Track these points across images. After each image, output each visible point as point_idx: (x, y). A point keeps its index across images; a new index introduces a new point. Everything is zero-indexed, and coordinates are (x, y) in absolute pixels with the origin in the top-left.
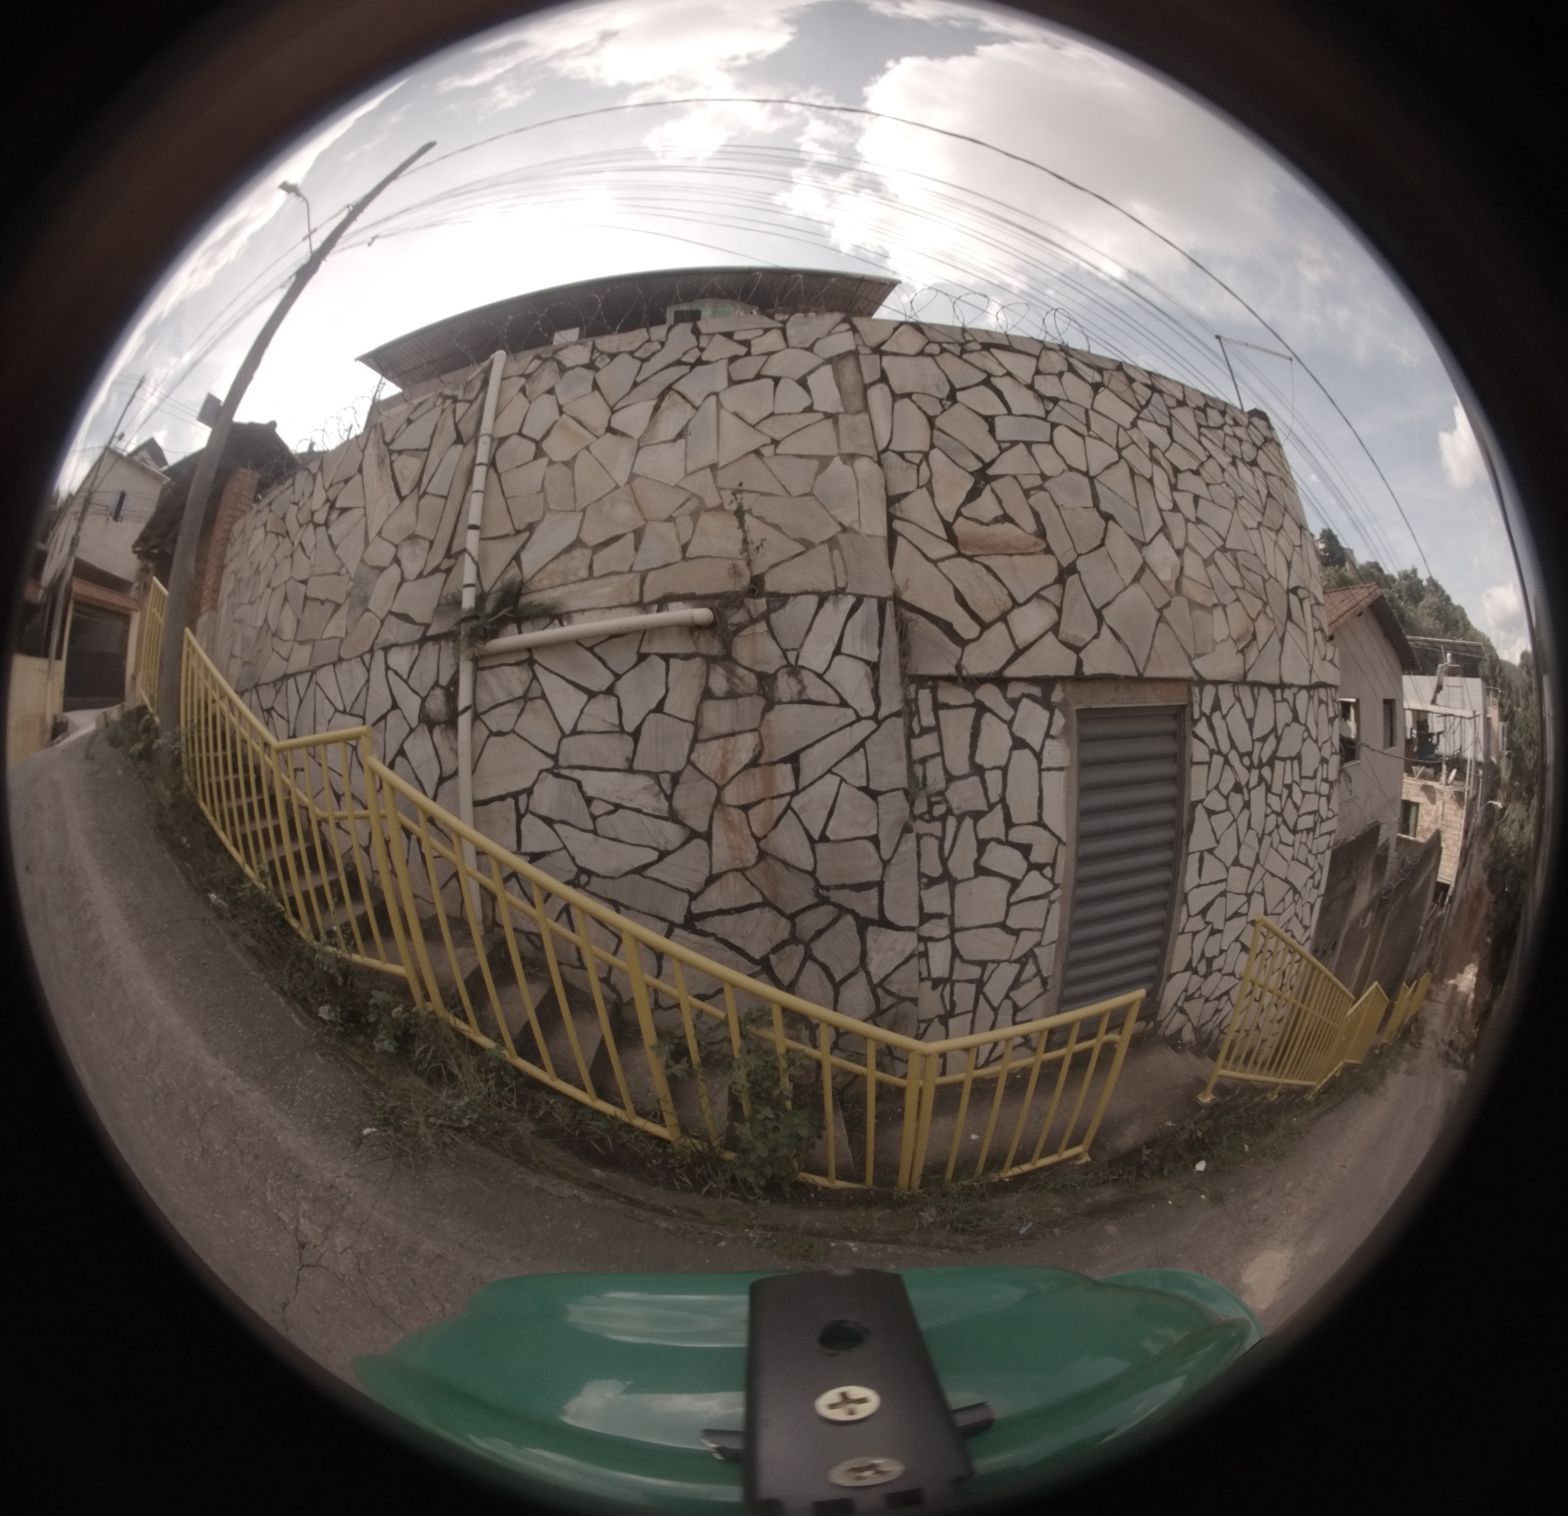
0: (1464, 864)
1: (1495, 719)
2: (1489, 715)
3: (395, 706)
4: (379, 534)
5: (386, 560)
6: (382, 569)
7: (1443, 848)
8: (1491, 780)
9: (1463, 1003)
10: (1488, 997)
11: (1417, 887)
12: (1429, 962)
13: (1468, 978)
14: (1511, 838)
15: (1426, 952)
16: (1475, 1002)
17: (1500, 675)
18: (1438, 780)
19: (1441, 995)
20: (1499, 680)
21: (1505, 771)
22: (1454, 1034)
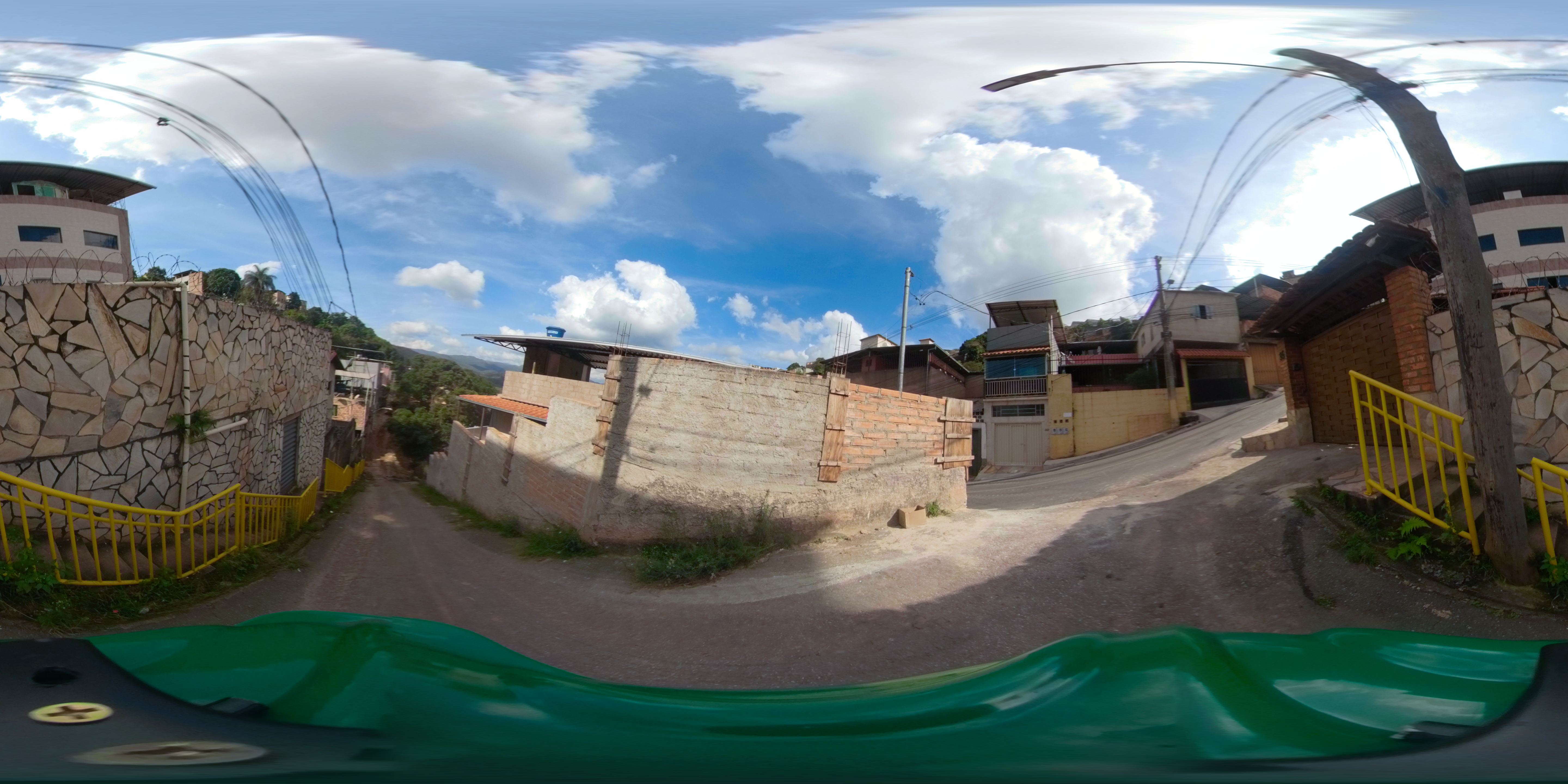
0: (368, 423)
1: (387, 372)
2: (382, 372)
3: (148, 465)
4: (124, 375)
5: (132, 394)
6: (130, 398)
7: (356, 421)
8: (382, 392)
9: (392, 465)
10: (411, 461)
11: (348, 436)
12: (360, 455)
13: (390, 457)
14: (401, 420)
15: (356, 453)
16: (402, 464)
17: (394, 354)
18: (348, 397)
19: (374, 464)
20: (392, 356)
21: (393, 388)
22: (394, 474)
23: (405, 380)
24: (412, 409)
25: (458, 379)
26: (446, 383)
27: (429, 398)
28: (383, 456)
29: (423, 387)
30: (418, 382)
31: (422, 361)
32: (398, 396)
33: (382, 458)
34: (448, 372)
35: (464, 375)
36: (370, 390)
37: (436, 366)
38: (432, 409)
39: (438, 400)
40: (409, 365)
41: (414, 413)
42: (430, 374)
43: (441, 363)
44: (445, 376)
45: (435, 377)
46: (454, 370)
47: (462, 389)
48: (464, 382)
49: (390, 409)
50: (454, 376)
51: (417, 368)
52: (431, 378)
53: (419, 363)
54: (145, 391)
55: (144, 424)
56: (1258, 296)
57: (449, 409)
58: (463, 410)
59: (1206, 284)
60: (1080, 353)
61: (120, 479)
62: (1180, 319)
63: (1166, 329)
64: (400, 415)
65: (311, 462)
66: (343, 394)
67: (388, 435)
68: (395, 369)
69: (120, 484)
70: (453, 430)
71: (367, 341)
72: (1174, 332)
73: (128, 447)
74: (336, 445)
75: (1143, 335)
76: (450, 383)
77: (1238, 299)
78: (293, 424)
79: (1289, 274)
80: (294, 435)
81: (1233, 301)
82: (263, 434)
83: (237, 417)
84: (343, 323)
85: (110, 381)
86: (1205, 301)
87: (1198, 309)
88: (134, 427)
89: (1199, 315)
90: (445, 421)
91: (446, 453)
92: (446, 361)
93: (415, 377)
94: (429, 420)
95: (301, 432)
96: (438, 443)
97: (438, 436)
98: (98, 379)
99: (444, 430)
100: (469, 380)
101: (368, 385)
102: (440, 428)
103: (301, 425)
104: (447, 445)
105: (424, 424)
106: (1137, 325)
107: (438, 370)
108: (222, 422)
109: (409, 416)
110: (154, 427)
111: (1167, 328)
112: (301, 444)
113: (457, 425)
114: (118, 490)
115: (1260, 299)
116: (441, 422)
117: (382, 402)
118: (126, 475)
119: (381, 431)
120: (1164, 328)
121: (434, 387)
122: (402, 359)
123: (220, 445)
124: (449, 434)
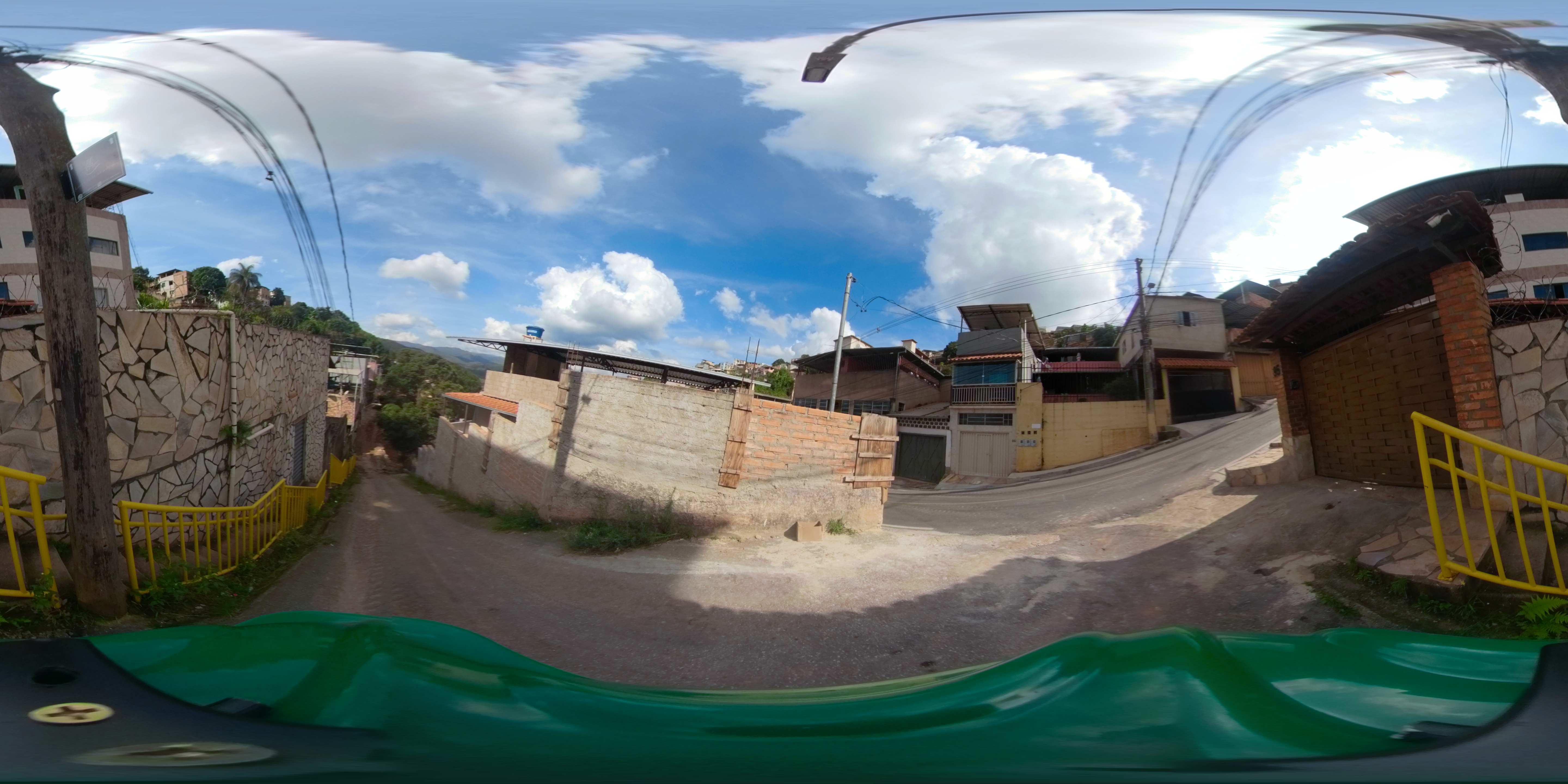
0: (358, 417)
1: (373, 366)
2: (369, 366)
3: (208, 472)
4: (191, 397)
5: (197, 412)
6: (195, 416)
7: (348, 417)
8: (370, 386)
9: (382, 458)
10: (400, 454)
11: (341, 431)
12: (350, 450)
13: (379, 451)
14: (390, 415)
15: (347, 448)
16: (390, 457)
17: (379, 348)
18: (337, 393)
19: (364, 458)
20: (378, 350)
21: (380, 382)
22: (384, 467)
23: (390, 374)
24: (399, 403)
25: (443, 373)
26: (431, 377)
27: (416, 392)
28: (373, 449)
29: (409, 381)
30: (404, 376)
31: (408, 355)
32: (385, 390)
33: (372, 452)
34: (433, 366)
35: (449, 369)
36: (359, 385)
37: (421, 361)
38: (418, 403)
39: (425, 394)
40: (394, 358)
41: (402, 408)
42: (415, 368)
43: (427, 357)
44: (431, 370)
45: (421, 371)
46: (440, 364)
47: (448, 383)
48: (449, 376)
49: (380, 404)
50: (440, 369)
51: (402, 362)
52: (417, 372)
53: (405, 357)
54: (206, 409)
55: (204, 437)
56: (1244, 303)
57: (435, 402)
58: (448, 403)
59: (1193, 291)
60: (1059, 360)
61: (189, 487)
62: (1162, 325)
63: (1145, 336)
64: (389, 410)
65: (315, 458)
66: (332, 390)
67: (376, 429)
68: (381, 363)
69: (189, 491)
70: (440, 425)
71: (352, 335)
72: (1154, 340)
73: (195, 458)
74: (333, 440)
75: (1124, 343)
76: (435, 377)
77: (1224, 307)
78: (301, 424)
79: (1275, 283)
80: (301, 434)
81: (1219, 308)
82: (282, 436)
83: (265, 423)
84: (329, 318)
85: (182, 403)
86: (1189, 307)
87: (1182, 315)
88: (198, 440)
89: (1183, 322)
90: (431, 416)
91: (434, 446)
92: (432, 355)
93: (402, 371)
94: (417, 414)
95: (308, 432)
96: (426, 437)
97: (425, 430)
98: (173, 402)
99: (431, 424)
100: (454, 374)
101: (357, 381)
102: (427, 422)
103: (307, 425)
104: (434, 438)
105: (412, 419)
106: (1121, 331)
107: (424, 364)
108: (256, 429)
109: (397, 411)
110: (212, 439)
111: (1147, 336)
112: (307, 442)
113: (443, 421)
114: (187, 497)
115: (1245, 307)
116: (428, 416)
117: (369, 397)
118: (193, 483)
119: (370, 425)
120: (1143, 335)
121: (420, 381)
122: (387, 352)
123: (254, 448)
124: (436, 428)
